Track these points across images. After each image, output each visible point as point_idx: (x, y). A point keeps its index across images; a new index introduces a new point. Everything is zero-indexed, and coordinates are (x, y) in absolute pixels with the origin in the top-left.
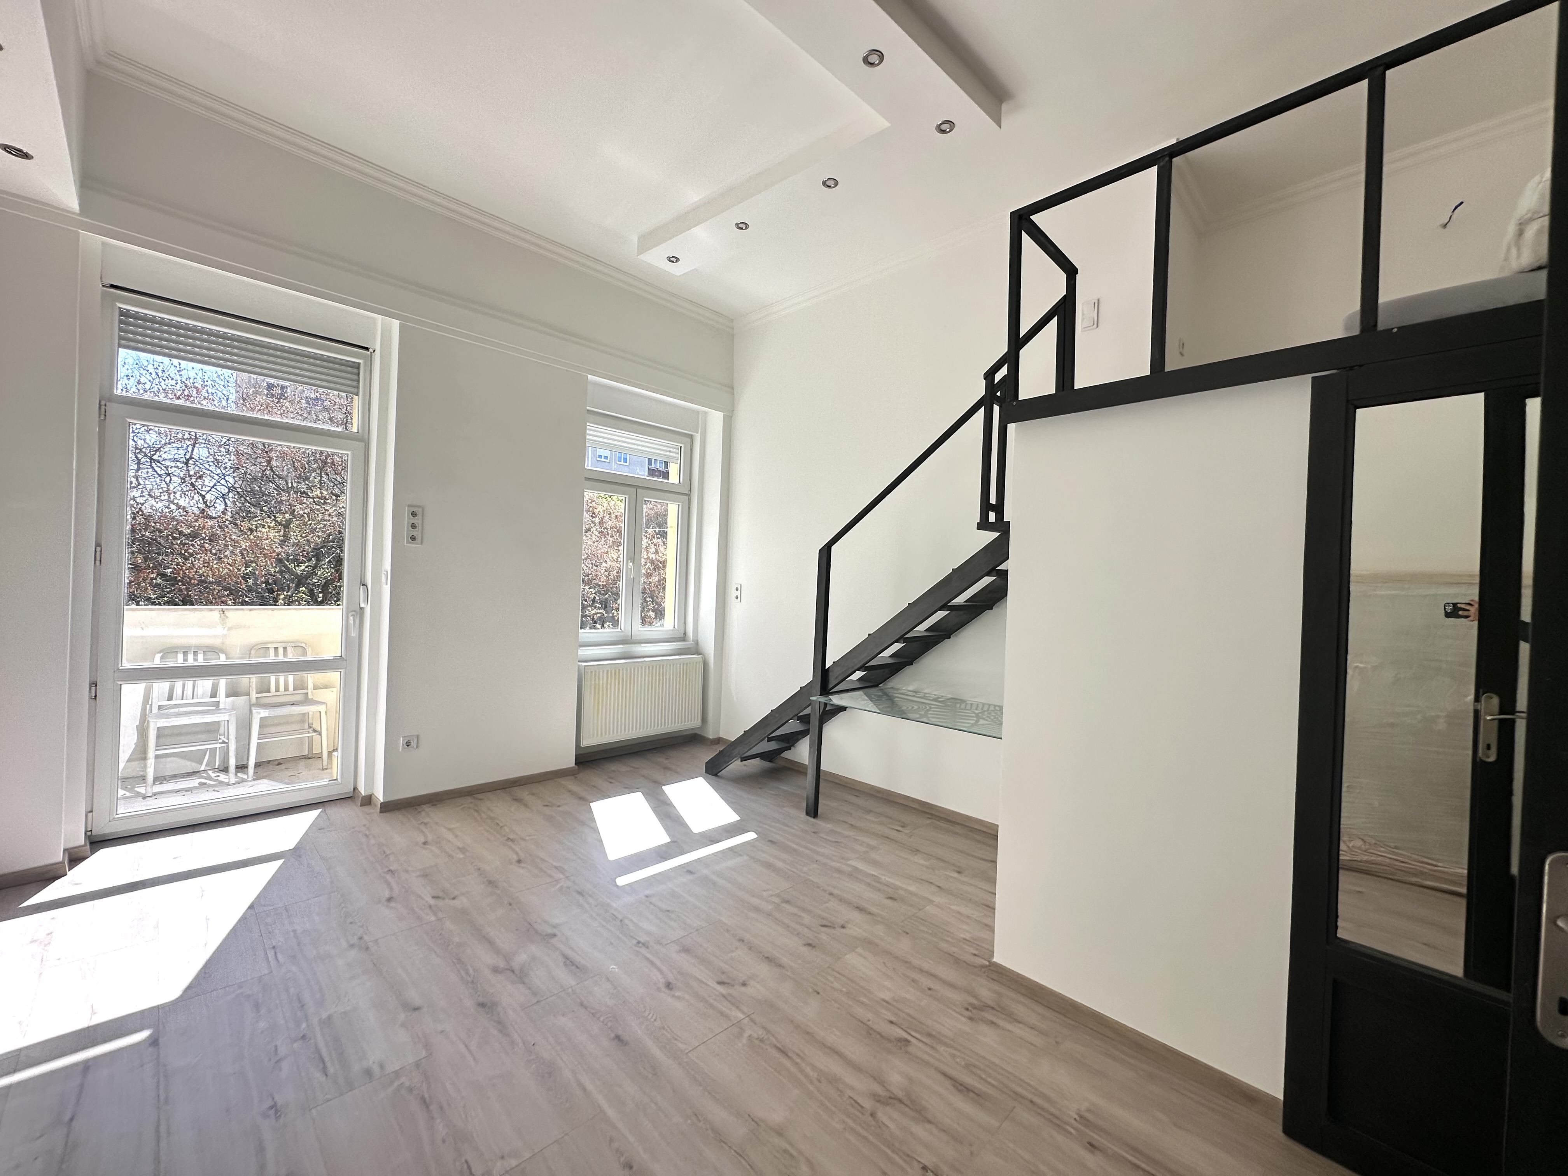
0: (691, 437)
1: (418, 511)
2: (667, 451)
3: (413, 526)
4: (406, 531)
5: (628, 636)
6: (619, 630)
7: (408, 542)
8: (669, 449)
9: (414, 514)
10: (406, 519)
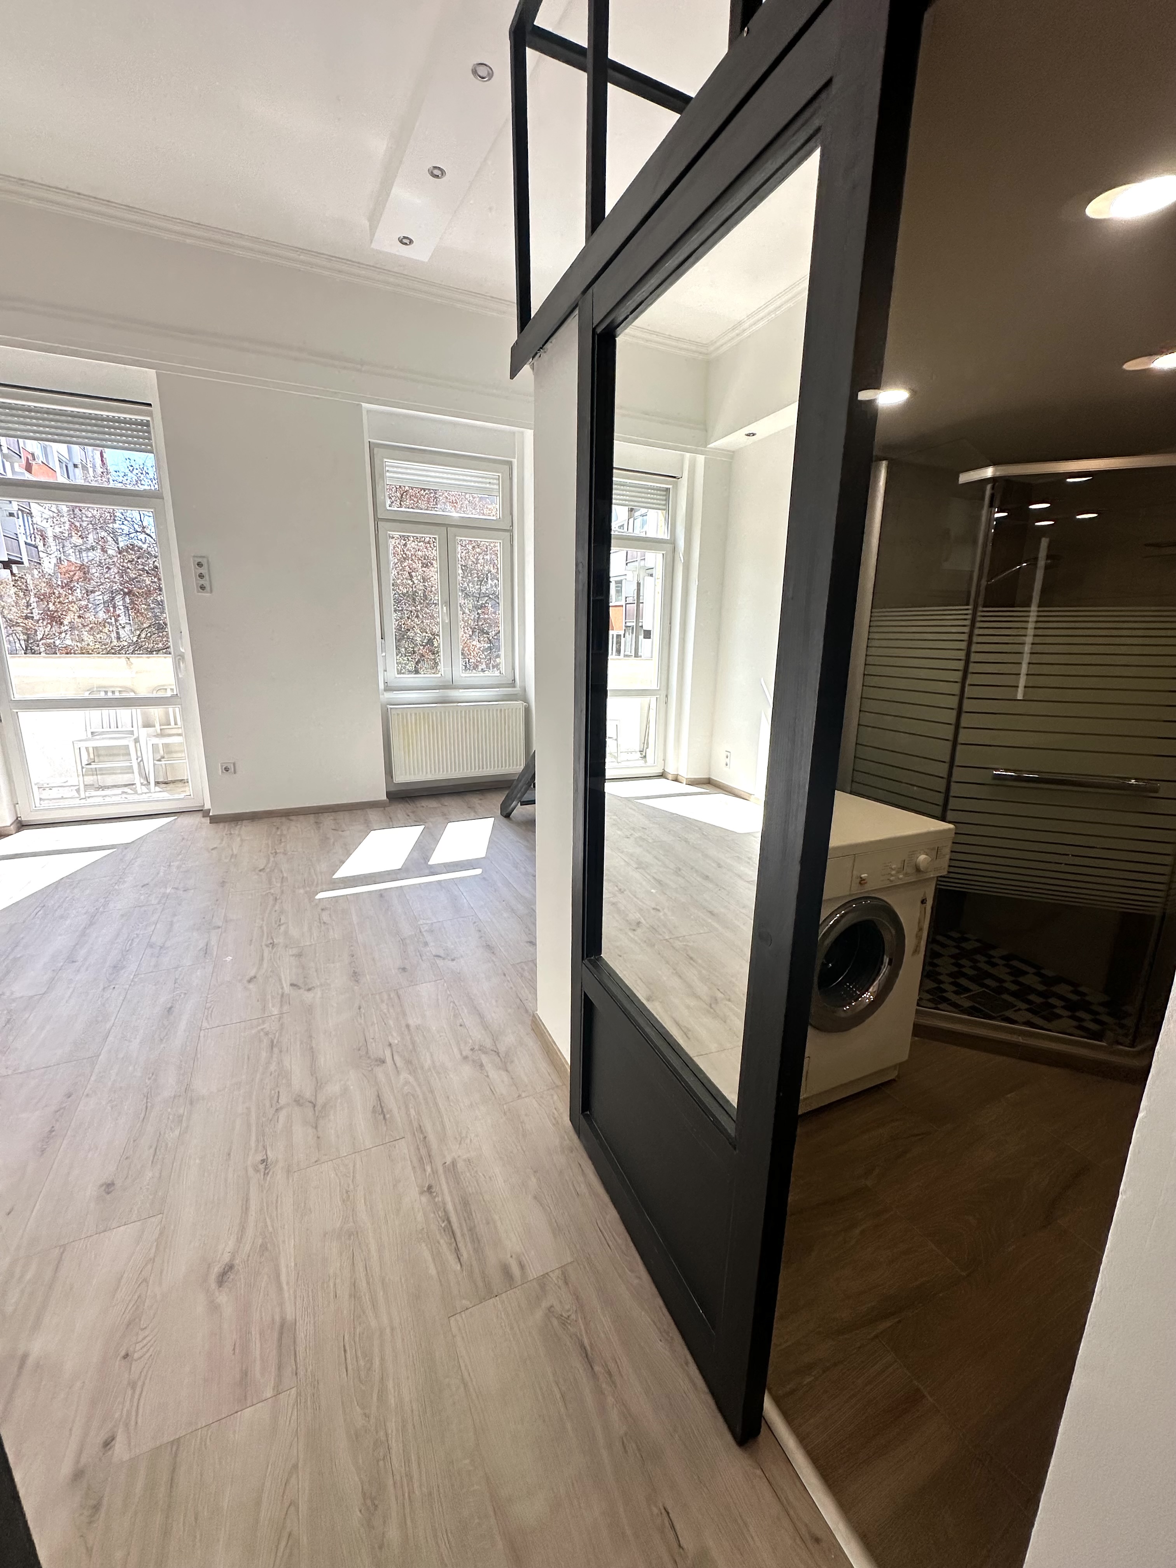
0: (510, 464)
1: (204, 562)
2: (486, 483)
3: (201, 576)
4: (194, 582)
5: (449, 682)
6: (439, 675)
7: (198, 592)
8: (488, 481)
9: (200, 565)
10: (193, 570)
